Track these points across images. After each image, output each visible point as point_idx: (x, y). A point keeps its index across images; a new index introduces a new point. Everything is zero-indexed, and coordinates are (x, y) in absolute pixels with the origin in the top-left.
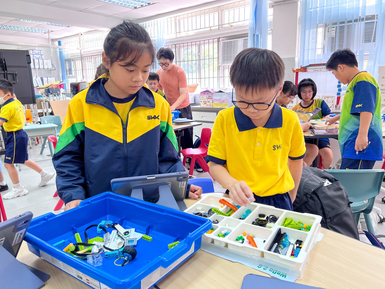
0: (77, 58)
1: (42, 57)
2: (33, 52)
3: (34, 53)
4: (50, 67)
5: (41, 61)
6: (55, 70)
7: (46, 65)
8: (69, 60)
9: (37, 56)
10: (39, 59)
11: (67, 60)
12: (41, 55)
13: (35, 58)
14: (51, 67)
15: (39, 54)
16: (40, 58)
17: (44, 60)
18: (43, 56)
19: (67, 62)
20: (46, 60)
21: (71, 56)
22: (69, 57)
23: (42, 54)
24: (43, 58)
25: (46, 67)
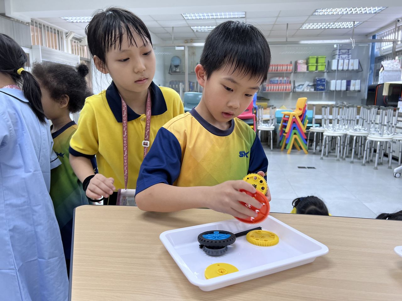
1: (348, 57)
2: (339, 52)
3: (341, 53)
5: (346, 61)
6: (362, 71)
7: (352, 65)
9: (344, 56)
10: (344, 60)
11: (378, 58)
12: (348, 55)
13: (340, 58)
14: (357, 68)
15: (347, 53)
16: (347, 58)
17: (350, 60)
18: (350, 55)
20: (353, 60)
22: (382, 54)
23: (349, 53)
25: (351, 68)
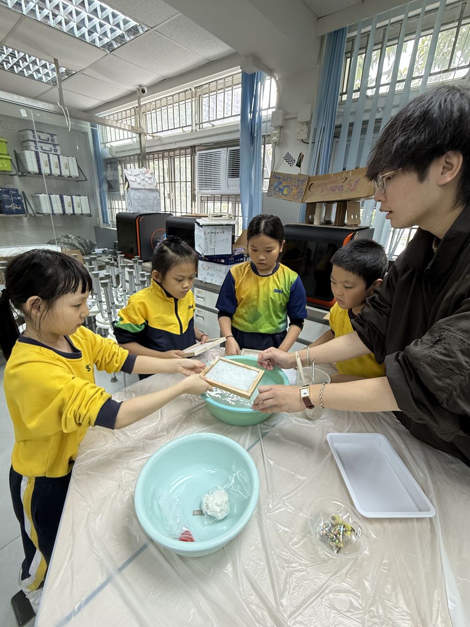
0: (130, 156)
1: (56, 151)
2: (34, 137)
3: (38, 139)
4: (75, 173)
5: (53, 159)
6: (86, 180)
7: (66, 168)
8: (113, 162)
10: (48, 154)
11: (109, 161)
12: (55, 145)
13: (40, 150)
14: (77, 175)
15: (50, 142)
16: (53, 152)
17: (61, 157)
18: (58, 148)
19: (109, 166)
20: (66, 158)
21: (116, 152)
22: (114, 154)
24: (59, 152)
25: (65, 173)
